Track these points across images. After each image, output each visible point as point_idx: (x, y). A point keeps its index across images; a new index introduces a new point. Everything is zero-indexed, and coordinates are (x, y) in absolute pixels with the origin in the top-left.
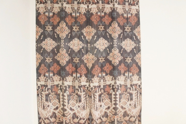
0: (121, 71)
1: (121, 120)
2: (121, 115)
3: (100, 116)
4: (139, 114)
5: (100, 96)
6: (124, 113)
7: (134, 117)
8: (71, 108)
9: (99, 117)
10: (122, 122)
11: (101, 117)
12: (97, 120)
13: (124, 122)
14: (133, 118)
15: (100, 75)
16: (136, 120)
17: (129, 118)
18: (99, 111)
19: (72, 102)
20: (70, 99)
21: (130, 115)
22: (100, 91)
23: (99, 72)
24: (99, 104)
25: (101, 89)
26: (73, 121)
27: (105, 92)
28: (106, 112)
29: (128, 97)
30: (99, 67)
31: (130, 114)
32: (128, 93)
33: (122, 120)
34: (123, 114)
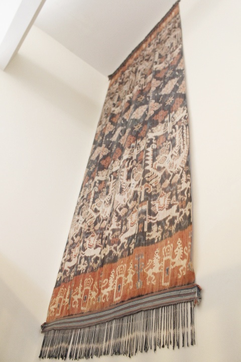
0: (157, 120)
1: (156, 191)
2: (156, 182)
3: (126, 202)
4: (186, 161)
5: (130, 171)
6: (162, 176)
7: (178, 172)
8: (96, 209)
9: (125, 204)
10: (159, 195)
11: (128, 203)
12: (120, 209)
13: (162, 193)
14: (177, 175)
15: (133, 144)
16: (181, 176)
17: (171, 181)
18: (126, 195)
19: (99, 201)
20: (98, 197)
21: (172, 174)
22: (132, 164)
23: (132, 142)
24: (128, 183)
25: (132, 162)
26: (94, 228)
27: (137, 162)
28: (135, 192)
29: (169, 146)
30: (132, 136)
31: (171, 172)
32: (169, 141)
33: (158, 192)
34: (159, 180)
